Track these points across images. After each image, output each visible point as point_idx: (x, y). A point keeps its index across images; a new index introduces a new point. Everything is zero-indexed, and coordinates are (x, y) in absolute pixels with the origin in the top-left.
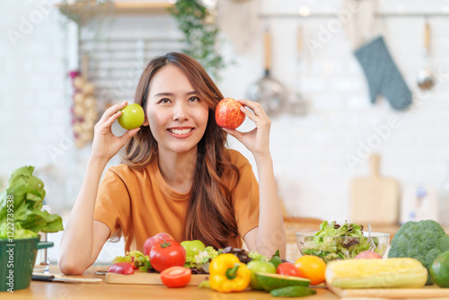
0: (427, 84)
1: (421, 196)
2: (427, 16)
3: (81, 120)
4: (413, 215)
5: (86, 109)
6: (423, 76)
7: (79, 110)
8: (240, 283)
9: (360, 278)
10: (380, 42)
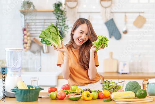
0: (125, 32)
1: (124, 65)
2: (125, 13)
3: (26, 43)
4: (122, 70)
5: (28, 40)
6: (124, 30)
7: (26, 41)
8: (90, 98)
9: (120, 97)
10: (112, 20)
